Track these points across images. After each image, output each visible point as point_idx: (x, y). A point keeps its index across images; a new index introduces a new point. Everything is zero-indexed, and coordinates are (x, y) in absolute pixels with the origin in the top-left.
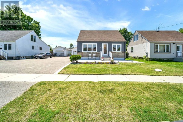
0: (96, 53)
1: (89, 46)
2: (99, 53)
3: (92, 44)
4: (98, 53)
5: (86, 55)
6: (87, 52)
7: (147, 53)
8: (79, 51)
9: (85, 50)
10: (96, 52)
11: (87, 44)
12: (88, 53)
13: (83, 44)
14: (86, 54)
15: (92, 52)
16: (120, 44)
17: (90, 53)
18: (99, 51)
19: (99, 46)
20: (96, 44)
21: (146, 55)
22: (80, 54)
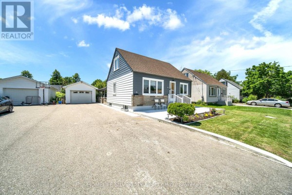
0: (163, 98)
1: (154, 85)
2: (166, 96)
3: (157, 80)
5: (149, 102)
6: (150, 94)
7: (203, 97)
8: (137, 92)
9: (146, 91)
10: (162, 94)
11: (150, 79)
12: (151, 97)
13: (144, 78)
14: (148, 100)
15: (157, 95)
16: (187, 84)
17: (154, 97)
18: (166, 93)
19: (166, 85)
20: (162, 81)
21: (201, 99)
22: (138, 98)
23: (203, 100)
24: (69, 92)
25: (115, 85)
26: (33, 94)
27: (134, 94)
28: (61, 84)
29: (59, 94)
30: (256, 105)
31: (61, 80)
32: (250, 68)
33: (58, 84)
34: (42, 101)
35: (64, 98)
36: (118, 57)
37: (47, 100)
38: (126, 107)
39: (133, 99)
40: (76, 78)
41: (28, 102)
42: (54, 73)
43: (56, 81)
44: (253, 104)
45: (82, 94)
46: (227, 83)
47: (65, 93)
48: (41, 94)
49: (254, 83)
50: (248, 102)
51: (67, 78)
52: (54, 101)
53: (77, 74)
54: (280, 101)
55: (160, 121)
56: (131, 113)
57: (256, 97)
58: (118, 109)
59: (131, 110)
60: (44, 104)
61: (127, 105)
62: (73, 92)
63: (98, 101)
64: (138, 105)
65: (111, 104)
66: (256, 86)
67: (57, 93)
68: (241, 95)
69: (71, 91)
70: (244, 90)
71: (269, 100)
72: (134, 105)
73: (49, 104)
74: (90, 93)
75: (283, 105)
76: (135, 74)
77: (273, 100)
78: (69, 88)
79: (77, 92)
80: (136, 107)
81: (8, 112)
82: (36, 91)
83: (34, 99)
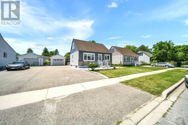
0: (94, 62)
1: (89, 56)
3: (91, 54)
4: (96, 61)
6: (87, 60)
7: (121, 62)
9: (85, 59)
10: (94, 60)
11: (87, 54)
12: (88, 61)
13: (84, 53)
14: (86, 63)
15: (91, 61)
16: (109, 55)
17: (90, 61)
18: (97, 60)
19: (96, 56)
20: (94, 54)
21: (120, 63)
22: (81, 62)
23: (121, 63)
24: (52, 60)
25: (73, 56)
26: (36, 61)
27: (79, 60)
28: (48, 56)
29: (47, 61)
30: (155, 66)
31: (48, 53)
32: (155, 45)
33: (47, 56)
34: (40, 64)
35: (50, 63)
36: (74, 43)
37: (42, 64)
38: (77, 66)
39: (79, 63)
40: (56, 52)
41: (34, 65)
42: (44, 49)
43: (45, 54)
44: (154, 66)
45: (58, 61)
46: (142, 54)
47: (50, 60)
48: (39, 61)
49: (156, 53)
50: (151, 64)
51: (51, 52)
52: (45, 64)
53: (57, 49)
54: (168, 64)
55: (86, 70)
56: (78, 69)
57: (156, 61)
58: (73, 68)
59: (78, 67)
60: (41, 66)
61: (77, 65)
62: (54, 60)
63: (66, 64)
64: (81, 65)
65: (71, 65)
66: (157, 55)
67: (46, 60)
68: (150, 61)
69: (53, 59)
70: (152, 57)
71: (162, 63)
72: (79, 65)
73: (43, 66)
74: (62, 60)
75: (169, 66)
76: (79, 51)
77: (165, 63)
78: (52, 58)
79: (56, 60)
80: (80, 66)
81: (29, 68)
82: (37, 60)
83: (37, 63)
